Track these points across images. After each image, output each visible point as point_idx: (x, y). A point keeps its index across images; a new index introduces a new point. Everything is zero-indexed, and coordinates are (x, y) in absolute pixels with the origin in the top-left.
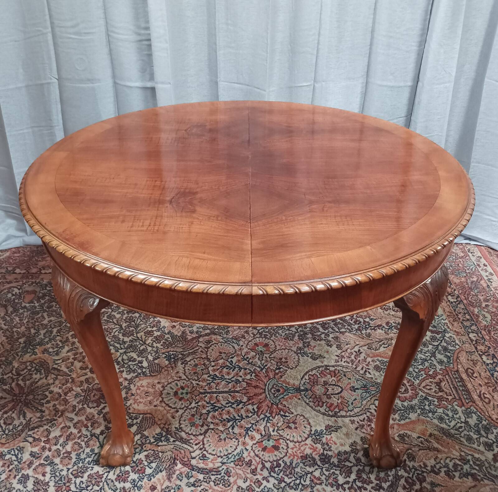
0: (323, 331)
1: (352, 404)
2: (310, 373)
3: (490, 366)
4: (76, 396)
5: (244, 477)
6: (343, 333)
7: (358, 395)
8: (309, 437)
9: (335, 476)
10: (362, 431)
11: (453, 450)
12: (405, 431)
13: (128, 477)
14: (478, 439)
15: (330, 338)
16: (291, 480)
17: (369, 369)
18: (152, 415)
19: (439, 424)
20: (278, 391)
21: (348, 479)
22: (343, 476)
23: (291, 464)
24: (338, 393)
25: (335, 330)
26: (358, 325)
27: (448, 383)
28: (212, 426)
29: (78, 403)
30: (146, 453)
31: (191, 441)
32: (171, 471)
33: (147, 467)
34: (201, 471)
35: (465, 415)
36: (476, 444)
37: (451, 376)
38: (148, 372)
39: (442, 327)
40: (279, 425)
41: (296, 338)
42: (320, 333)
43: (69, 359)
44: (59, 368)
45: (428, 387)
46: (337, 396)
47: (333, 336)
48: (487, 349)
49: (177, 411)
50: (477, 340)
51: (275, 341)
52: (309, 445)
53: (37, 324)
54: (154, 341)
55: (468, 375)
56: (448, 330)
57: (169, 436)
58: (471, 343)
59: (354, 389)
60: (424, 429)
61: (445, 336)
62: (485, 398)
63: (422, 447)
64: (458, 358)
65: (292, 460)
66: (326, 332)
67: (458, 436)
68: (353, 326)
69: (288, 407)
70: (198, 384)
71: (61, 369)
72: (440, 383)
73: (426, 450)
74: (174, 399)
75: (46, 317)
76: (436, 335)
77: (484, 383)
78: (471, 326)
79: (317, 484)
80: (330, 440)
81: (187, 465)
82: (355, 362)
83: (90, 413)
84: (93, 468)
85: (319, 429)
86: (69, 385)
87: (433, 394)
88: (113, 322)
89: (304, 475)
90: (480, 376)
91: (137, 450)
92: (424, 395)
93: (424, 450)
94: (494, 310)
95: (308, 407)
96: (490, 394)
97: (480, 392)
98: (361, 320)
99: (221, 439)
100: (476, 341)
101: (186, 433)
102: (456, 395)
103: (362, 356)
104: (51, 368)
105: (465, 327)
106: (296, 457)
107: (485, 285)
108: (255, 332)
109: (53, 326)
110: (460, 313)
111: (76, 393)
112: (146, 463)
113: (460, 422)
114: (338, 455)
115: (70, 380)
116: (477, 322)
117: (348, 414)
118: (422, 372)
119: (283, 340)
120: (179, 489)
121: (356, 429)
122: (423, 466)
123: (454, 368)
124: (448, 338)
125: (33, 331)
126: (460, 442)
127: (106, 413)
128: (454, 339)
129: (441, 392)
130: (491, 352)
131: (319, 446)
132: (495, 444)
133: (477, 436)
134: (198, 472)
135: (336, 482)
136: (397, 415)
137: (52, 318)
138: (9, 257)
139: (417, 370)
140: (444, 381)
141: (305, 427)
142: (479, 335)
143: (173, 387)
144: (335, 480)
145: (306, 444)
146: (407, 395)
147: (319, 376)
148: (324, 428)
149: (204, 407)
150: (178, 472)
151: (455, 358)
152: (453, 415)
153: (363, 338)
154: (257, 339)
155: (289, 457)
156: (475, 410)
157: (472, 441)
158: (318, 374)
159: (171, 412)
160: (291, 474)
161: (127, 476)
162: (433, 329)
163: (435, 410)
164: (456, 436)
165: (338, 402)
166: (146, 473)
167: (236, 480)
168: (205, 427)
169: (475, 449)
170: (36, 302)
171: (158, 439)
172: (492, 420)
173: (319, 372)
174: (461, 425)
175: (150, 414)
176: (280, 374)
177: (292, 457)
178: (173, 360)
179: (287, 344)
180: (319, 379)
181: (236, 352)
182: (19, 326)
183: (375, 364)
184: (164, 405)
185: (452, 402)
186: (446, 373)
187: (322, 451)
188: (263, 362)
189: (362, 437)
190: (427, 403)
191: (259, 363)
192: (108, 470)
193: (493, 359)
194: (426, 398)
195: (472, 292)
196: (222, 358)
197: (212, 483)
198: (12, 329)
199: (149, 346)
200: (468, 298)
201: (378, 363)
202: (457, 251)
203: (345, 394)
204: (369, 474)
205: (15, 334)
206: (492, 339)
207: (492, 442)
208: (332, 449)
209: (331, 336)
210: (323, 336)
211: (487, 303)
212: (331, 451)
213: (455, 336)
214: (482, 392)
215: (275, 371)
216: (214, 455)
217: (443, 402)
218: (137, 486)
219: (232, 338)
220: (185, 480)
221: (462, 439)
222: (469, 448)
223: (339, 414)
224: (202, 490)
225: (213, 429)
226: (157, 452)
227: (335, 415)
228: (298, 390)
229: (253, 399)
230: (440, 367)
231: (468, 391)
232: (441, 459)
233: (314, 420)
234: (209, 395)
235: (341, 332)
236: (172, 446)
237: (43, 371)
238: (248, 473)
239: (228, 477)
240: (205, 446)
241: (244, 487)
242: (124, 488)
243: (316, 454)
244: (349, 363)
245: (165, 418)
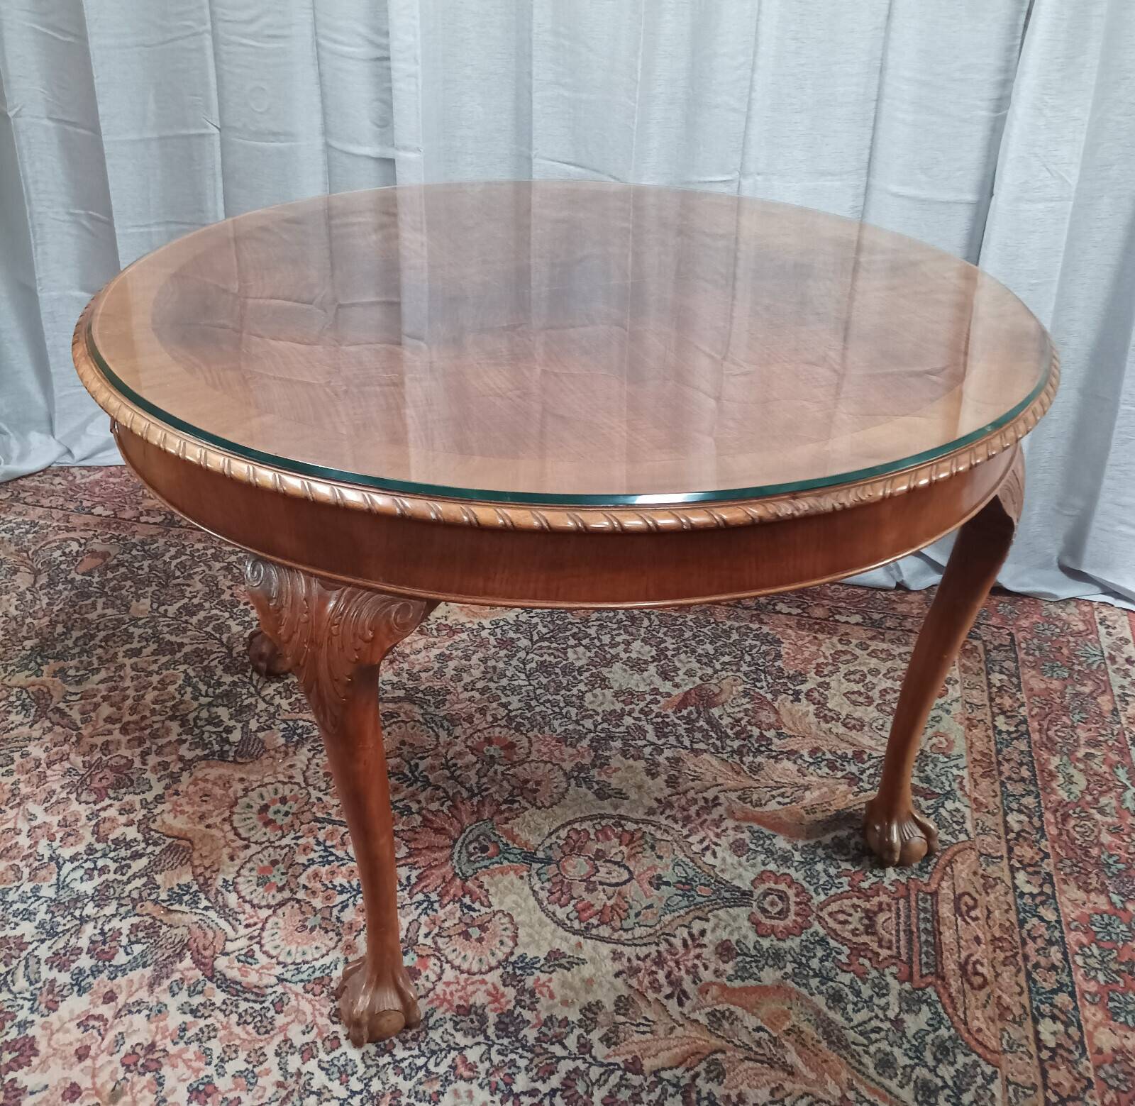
0: (654, 739)
1: (637, 915)
2: (576, 826)
3: (1027, 900)
4: (68, 772)
5: (309, 1020)
6: (696, 752)
7: (660, 899)
8: (497, 967)
9: (514, 1070)
10: (630, 981)
11: (829, 1079)
12: (732, 1008)
13: (73, 961)
14: (908, 1070)
15: (661, 759)
16: (406, 1054)
17: (716, 844)
18: (192, 843)
19: (825, 1009)
20: (484, 849)
21: (539, 1085)
22: (531, 1074)
23: (427, 1018)
24: (617, 884)
25: (681, 743)
26: (742, 742)
27: (898, 916)
28: (301, 895)
29: (62, 787)
30: (136, 920)
31: (241, 917)
32: (164, 970)
33: (121, 950)
34: (226, 984)
35: (904, 1006)
36: (896, 1081)
37: (913, 904)
38: (232, 754)
39: (947, 784)
40: (446, 925)
41: (585, 743)
42: (644, 742)
43: (95, 696)
44: (67, 710)
45: (841, 917)
46: (610, 890)
47: (671, 755)
48: (1037, 858)
49: (247, 847)
50: (1023, 831)
51: (534, 739)
52: (490, 986)
53: (76, 616)
54: (280, 693)
55: (957, 910)
56: (959, 793)
57: (202, 896)
58: (1003, 835)
59: (658, 882)
60: (783, 1011)
61: (943, 806)
62: (977, 973)
63: (756, 1053)
64: (950, 863)
65: (434, 1010)
66: (660, 742)
67: (860, 1049)
68: (728, 742)
69: (487, 891)
70: (319, 799)
71: (70, 713)
72: (875, 914)
73: (762, 1062)
74: (255, 820)
75: (100, 605)
76: (921, 800)
77: (989, 937)
78: (1023, 796)
79: (462, 1077)
80: (544, 985)
81: (204, 964)
82: (691, 822)
83: (74, 813)
84: (17, 924)
85: (530, 955)
86: (66, 747)
87: (848, 935)
88: (220, 640)
89: (441, 1051)
90: (988, 917)
91: (122, 910)
92: (822, 932)
93: (756, 1061)
94: (1105, 768)
95: (532, 901)
96: (993, 967)
97: (970, 956)
98: (756, 732)
99: (303, 926)
100: (1018, 834)
101: (240, 897)
102: (903, 951)
103: (716, 813)
104: (52, 707)
105: (1006, 795)
106: (446, 1005)
107: (1107, 707)
108: (502, 712)
109: (101, 626)
110: (1008, 761)
111: (68, 766)
112: (124, 941)
113: (881, 1016)
114: (545, 1024)
115: (74, 739)
116: (1044, 789)
117: (616, 936)
118: (845, 880)
119: (554, 743)
120: (160, 1011)
121: (617, 975)
122: (734, 1099)
123: (928, 884)
124: (950, 812)
125: (60, 629)
126: (856, 1065)
127: (104, 820)
128: (963, 817)
129: (867, 933)
130: (1048, 866)
131: (511, 993)
132: (947, 1092)
133: (908, 1062)
134: (219, 987)
135: (506, 1084)
136: (731, 963)
137: (109, 611)
138: (97, 483)
139: (832, 871)
140: (890, 910)
141: (502, 943)
142: (1035, 820)
143: (265, 795)
144: (508, 1080)
145: (483, 982)
146: (780, 924)
147: (592, 837)
148: (542, 955)
149: (306, 849)
150: (177, 976)
151: (942, 862)
152: (871, 998)
153: (738, 773)
154: (498, 729)
155: (431, 1002)
156: (934, 997)
157: (891, 1072)
158: (592, 831)
159: (233, 845)
160: (414, 1039)
161: (73, 958)
162: (921, 785)
163: (832, 974)
164: (853, 1047)
165: (605, 905)
166: (114, 962)
167: (288, 1024)
168: (287, 894)
169: (887, 1090)
170: (96, 575)
171: (176, 897)
172: (969, 1031)
173: (599, 827)
174: (881, 1025)
175: (188, 840)
176: (506, 815)
177: (437, 1003)
178: (296, 738)
179: (557, 753)
180: (589, 843)
181: (437, 746)
182: (41, 614)
183: (740, 836)
184: (227, 827)
185: (886, 963)
186: (902, 890)
187: (510, 1007)
188: (485, 780)
189: (619, 997)
190: (820, 953)
191: (474, 780)
192: (44, 937)
193: (1041, 886)
194: (822, 942)
195: (1064, 718)
196: (400, 755)
197: (234, 1018)
198: (24, 618)
199: (264, 700)
200: (1048, 729)
201: (746, 836)
202: (1072, 617)
203: (631, 889)
204: (593, 1084)
205: (25, 628)
206: (1065, 837)
207: (940, 1084)
208: (538, 1006)
209: (668, 753)
210: (648, 750)
211: (1092, 751)
212: (532, 1009)
213: (967, 812)
214: (973, 959)
215: (499, 805)
216: (272, 957)
217: (861, 960)
218: (79, 985)
219: (444, 717)
220: (183, 997)
221: (866, 1060)
222: (873, 1085)
223: (594, 931)
224: (207, 1026)
225: (298, 901)
226: (158, 923)
227: (585, 933)
228: (529, 857)
229: (417, 856)
230: (894, 877)
231: (937, 948)
232: (790, 1094)
233: (530, 931)
234: (329, 827)
235: (693, 750)
236: (196, 918)
237: (33, 710)
238: (322, 1015)
239: (277, 1012)
240: (265, 934)
241: (297, 1043)
242: (54, 980)
243: (495, 1010)
244: (676, 822)
245: (214, 857)
